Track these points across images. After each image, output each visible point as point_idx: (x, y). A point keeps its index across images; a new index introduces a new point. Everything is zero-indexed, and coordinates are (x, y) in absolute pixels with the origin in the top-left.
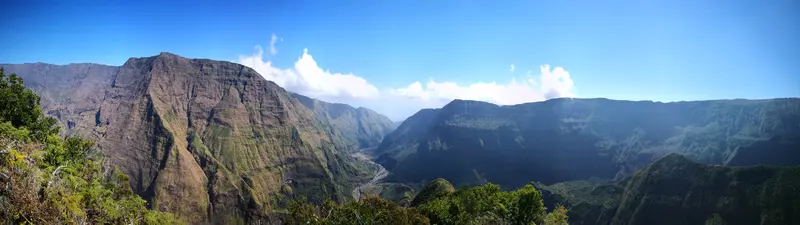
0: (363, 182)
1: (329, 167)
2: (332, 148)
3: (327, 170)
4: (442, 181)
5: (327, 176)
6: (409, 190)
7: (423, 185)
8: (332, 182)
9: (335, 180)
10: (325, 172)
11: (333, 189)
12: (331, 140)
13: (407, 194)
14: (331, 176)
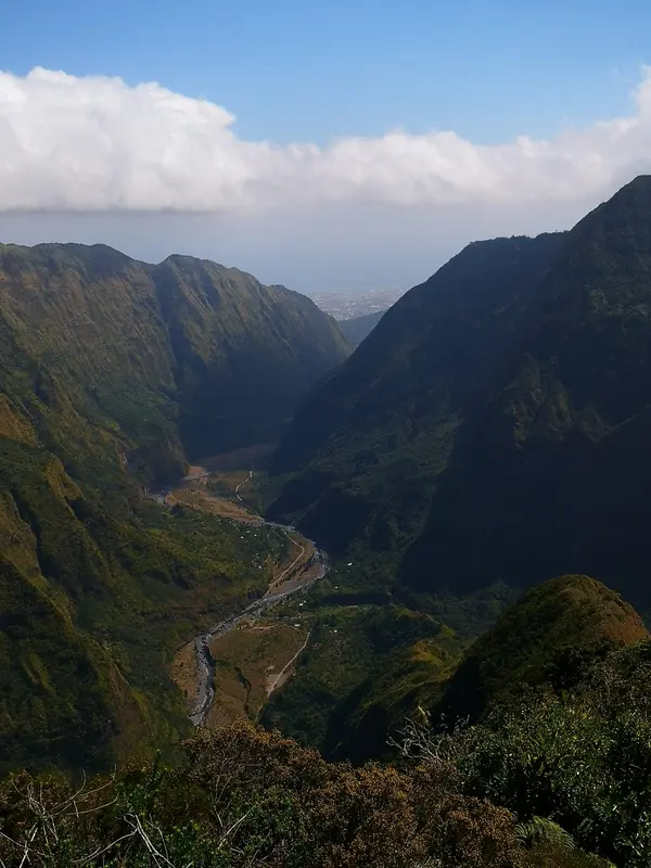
0: (217, 612)
1: (48, 566)
2: (54, 474)
3: (40, 582)
4: (584, 590)
5: (44, 611)
6: (430, 631)
7: (496, 606)
8: (72, 630)
9: (83, 621)
10: (29, 594)
11: (84, 668)
12: (44, 435)
13: (423, 652)
14: (62, 604)
